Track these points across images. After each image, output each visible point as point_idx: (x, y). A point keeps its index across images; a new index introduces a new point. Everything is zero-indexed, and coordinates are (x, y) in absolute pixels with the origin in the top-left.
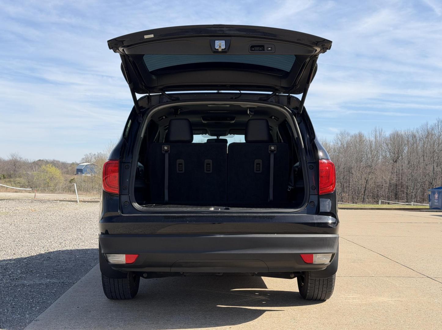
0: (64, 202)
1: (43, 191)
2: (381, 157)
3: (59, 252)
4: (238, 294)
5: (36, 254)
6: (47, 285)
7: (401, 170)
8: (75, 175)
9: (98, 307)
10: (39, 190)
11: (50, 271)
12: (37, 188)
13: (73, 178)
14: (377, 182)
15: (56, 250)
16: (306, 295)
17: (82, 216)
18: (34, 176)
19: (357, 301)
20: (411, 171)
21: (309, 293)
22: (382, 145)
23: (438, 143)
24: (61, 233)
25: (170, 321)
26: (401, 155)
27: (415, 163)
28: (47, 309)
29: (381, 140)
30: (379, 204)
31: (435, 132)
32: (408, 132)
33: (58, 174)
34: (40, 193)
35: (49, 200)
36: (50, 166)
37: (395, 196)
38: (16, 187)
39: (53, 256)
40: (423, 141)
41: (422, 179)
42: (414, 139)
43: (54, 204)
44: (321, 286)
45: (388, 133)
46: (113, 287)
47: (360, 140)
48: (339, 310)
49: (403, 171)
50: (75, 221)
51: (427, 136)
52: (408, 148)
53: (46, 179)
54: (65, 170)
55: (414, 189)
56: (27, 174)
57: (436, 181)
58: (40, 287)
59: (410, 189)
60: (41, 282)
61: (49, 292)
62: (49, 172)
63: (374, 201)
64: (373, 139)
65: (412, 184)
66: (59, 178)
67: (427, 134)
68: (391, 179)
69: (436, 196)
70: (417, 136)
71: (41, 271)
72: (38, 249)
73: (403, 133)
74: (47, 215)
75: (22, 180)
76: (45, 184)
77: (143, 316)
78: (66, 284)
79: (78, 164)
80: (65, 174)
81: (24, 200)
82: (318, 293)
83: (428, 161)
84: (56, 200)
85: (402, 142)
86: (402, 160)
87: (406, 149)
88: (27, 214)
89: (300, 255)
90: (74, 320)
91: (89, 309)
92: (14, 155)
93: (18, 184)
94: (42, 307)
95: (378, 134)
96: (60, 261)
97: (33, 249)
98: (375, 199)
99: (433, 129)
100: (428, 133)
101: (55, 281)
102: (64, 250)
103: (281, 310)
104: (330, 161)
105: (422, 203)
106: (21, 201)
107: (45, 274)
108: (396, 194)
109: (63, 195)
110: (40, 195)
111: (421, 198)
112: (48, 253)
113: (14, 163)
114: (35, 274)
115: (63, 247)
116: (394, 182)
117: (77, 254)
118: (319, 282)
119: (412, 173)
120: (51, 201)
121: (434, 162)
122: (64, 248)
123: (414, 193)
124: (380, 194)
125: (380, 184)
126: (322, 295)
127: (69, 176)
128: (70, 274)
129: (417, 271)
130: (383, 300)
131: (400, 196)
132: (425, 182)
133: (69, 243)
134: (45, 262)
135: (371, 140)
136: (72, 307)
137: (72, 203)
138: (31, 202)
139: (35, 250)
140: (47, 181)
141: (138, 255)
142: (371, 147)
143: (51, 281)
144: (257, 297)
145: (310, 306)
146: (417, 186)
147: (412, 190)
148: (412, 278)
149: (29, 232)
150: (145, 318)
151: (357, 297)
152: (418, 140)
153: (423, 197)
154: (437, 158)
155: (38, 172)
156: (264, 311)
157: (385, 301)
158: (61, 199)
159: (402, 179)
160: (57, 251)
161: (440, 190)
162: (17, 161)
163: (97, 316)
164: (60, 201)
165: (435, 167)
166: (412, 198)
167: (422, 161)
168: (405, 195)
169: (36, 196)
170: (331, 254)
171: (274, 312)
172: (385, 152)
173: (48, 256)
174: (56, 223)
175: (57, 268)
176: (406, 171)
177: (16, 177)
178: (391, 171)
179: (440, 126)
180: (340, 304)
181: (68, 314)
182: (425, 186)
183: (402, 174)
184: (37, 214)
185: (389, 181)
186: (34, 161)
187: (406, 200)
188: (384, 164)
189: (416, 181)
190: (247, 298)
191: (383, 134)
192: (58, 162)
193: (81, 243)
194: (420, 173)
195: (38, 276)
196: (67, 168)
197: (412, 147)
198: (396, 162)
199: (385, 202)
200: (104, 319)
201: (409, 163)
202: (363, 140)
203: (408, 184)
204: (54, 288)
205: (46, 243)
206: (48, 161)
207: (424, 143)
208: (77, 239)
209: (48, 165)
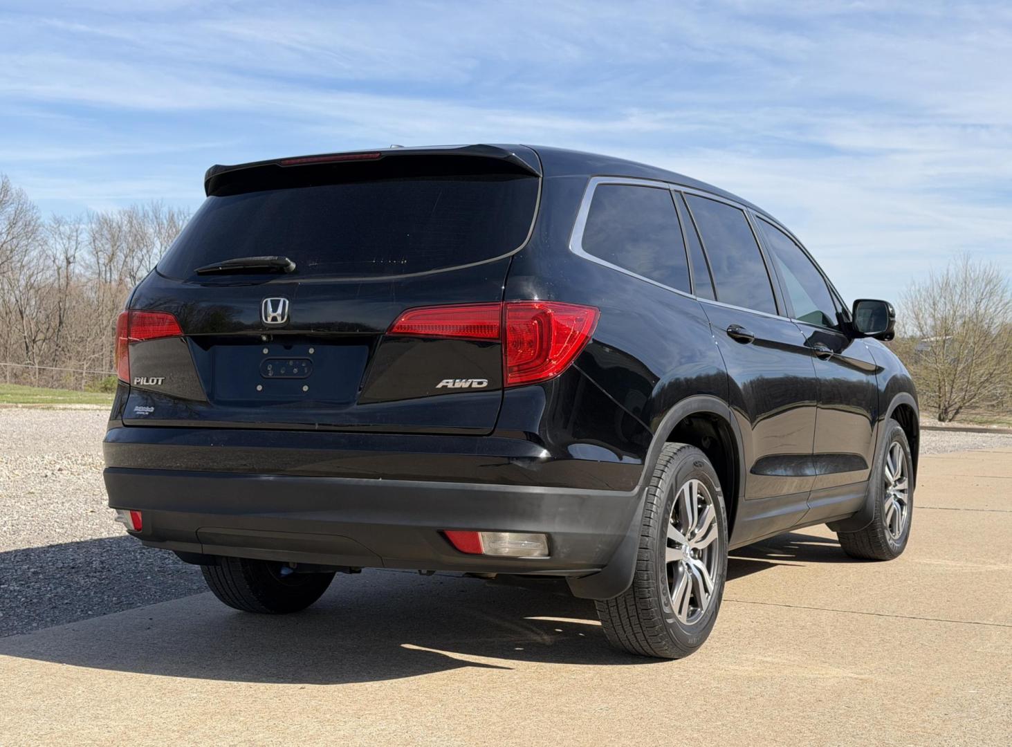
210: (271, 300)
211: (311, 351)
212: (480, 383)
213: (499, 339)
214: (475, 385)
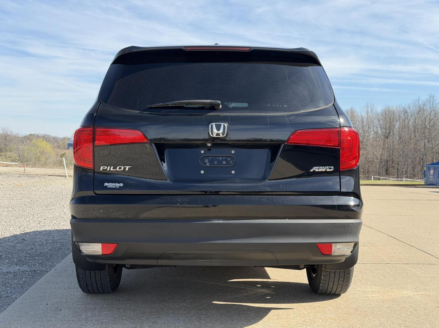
0: (52, 177)
1: (34, 165)
2: (372, 133)
3: (36, 233)
4: (237, 286)
5: (9, 236)
6: (15, 274)
7: (392, 146)
8: (67, 149)
9: (70, 304)
10: (29, 164)
11: (22, 256)
12: (27, 162)
13: (65, 152)
14: (368, 158)
15: (33, 230)
16: (318, 289)
17: (68, 191)
18: (25, 151)
19: (377, 295)
20: (402, 147)
21: (322, 286)
22: (374, 121)
23: (429, 118)
24: (42, 210)
25: (156, 324)
26: (393, 131)
27: (406, 139)
28: (9, 306)
29: (373, 115)
30: (371, 180)
31: (427, 107)
32: (399, 108)
33: (49, 148)
34: (30, 168)
35: (37, 175)
36: (40, 140)
37: (386, 172)
38: (6, 162)
39: (28, 238)
40: (415, 116)
41: (413, 155)
42: (406, 115)
43: (42, 179)
44: (336, 279)
45: (379, 109)
46: (90, 279)
47: (352, 116)
48: (359, 309)
49: (394, 147)
50: (60, 197)
51: (419, 111)
52: (400, 124)
53: (37, 154)
54: (56, 144)
55: (405, 164)
56: (18, 148)
57: (427, 157)
58: (7, 277)
59: (401, 164)
60: (8, 270)
61: (16, 283)
62: (39, 146)
63: (365, 177)
64: (364, 115)
65: (402, 160)
66: (50, 152)
67: (418, 110)
68: (382, 154)
69: (432, 172)
70: (409, 111)
71: (11, 256)
72: (14, 229)
73: (395, 109)
74: (32, 191)
75: (14, 155)
76: (36, 159)
77: (124, 316)
78: (38, 273)
79: (70, 139)
80: (56, 148)
81: (11, 175)
82: (333, 286)
83: (419, 137)
84: (45, 174)
85: (393, 118)
86: (393, 136)
87: (397, 125)
88: (12, 189)
89: (317, 245)
90: (40, 322)
91: (60, 307)
92: (5, 129)
93: (9, 158)
94: (3, 304)
95: (369, 109)
96: (35, 243)
97: (7, 229)
98: (365, 174)
99: (424, 105)
100: (420, 109)
101: (26, 269)
102: (42, 230)
103: (290, 308)
104: (353, 129)
105: (414, 179)
106: (8, 175)
107: (15, 260)
108: (386, 170)
109: (53, 169)
110: (29, 170)
111: (412, 174)
112: (23, 234)
113: (5, 137)
114: (4, 259)
115: (41, 226)
116: (385, 157)
117: (56, 235)
118: (335, 274)
119: (404, 149)
120: (40, 176)
121: (426, 138)
122: (42, 228)
123: (404, 169)
124: (371, 169)
125: (371, 160)
126: (337, 289)
127: (60, 151)
128: (44, 260)
129: (436, 256)
130: (407, 294)
131: (390, 172)
132: (416, 158)
133: (49, 222)
134: (18, 245)
135: (362, 116)
136: (40, 303)
137: (60, 177)
138: (19, 177)
139: (10, 230)
140: (38, 155)
141: (117, 244)
142: (363, 122)
143: (20, 268)
144: (259, 290)
145: (323, 302)
146: (408, 162)
147: (403, 165)
148: (433, 266)
149: (7, 209)
150: (126, 320)
151: (376, 290)
152: (409, 116)
153: (413, 173)
154: (428, 134)
155: (29, 147)
156: (269, 309)
157: (411, 295)
158: (50, 173)
159: (392, 155)
160: (34, 232)
161: (436, 166)
162: (8, 136)
163: (69, 316)
164: (48, 175)
165: (426, 143)
166: (402, 174)
167: (414, 137)
168: (395, 171)
169: (25, 170)
170: (353, 244)
171: (281, 310)
172: (377, 128)
173: (22, 238)
174: (40, 199)
175: (30, 253)
176: (397, 146)
177: (6, 151)
178: (382, 147)
179: (431, 102)
180: (359, 300)
181: (34, 313)
182: (416, 162)
183: (393, 150)
184: (21, 189)
185: (381, 156)
186: (24, 135)
187: (397, 176)
188: (375, 139)
189: (407, 156)
190: (249, 291)
191: (374, 110)
192: (49, 137)
193: (63, 222)
194: (411, 149)
195: (8, 262)
196: (58, 143)
197: (404, 122)
198: (387, 137)
199: (376, 178)
200: (76, 321)
201: (400, 139)
202: (354, 116)
203: (399, 160)
204: (22, 278)
205: (23, 222)
206: (39, 135)
207: (415, 119)
208: (58, 218)
209: (39, 140)
210: (215, 124)
211: (233, 152)
212: (330, 169)
213: (338, 147)
214: (328, 170)
